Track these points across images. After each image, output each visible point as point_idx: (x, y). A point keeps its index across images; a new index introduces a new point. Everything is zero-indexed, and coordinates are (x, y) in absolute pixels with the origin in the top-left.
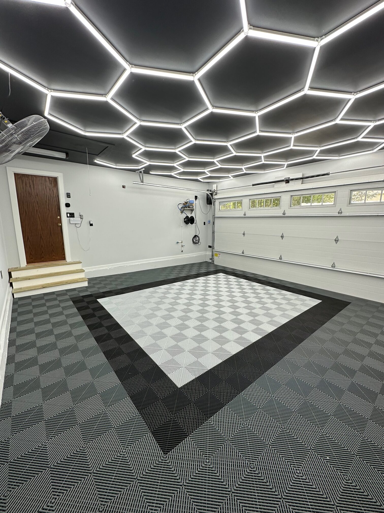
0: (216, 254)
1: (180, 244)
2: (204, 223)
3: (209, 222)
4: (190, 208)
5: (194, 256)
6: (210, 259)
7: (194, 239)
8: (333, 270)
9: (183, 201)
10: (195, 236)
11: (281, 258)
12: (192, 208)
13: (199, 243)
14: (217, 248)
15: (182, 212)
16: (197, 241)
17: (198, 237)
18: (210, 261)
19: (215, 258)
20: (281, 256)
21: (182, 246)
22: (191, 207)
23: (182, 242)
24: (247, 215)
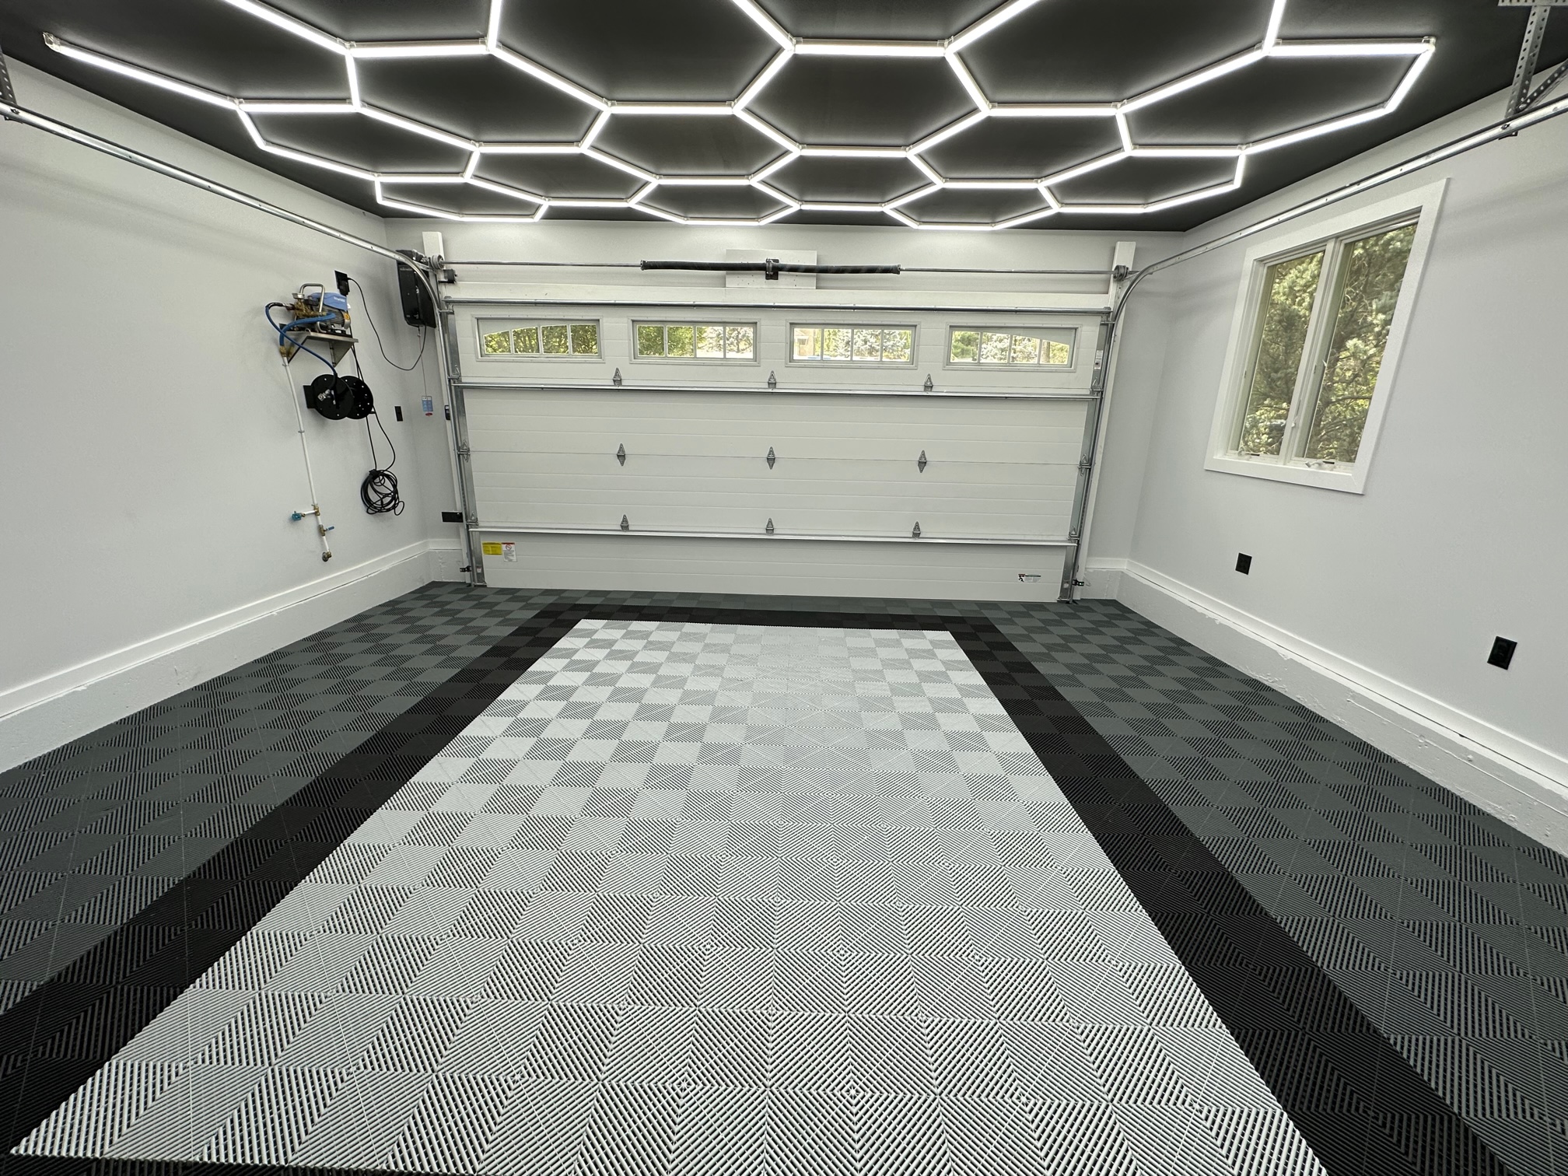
0: (494, 549)
1: (309, 525)
2: (398, 410)
3: (429, 405)
4: (333, 332)
5: (385, 568)
6: (463, 570)
7: (369, 487)
8: (916, 542)
9: (286, 291)
10: (374, 476)
11: (770, 529)
12: (343, 334)
13: (399, 509)
14: (489, 517)
15: (289, 355)
16: (387, 500)
17: (388, 477)
18: (467, 578)
19: (488, 560)
20: (770, 522)
21: (322, 532)
22: (338, 328)
23: (316, 514)
24: (627, 383)
